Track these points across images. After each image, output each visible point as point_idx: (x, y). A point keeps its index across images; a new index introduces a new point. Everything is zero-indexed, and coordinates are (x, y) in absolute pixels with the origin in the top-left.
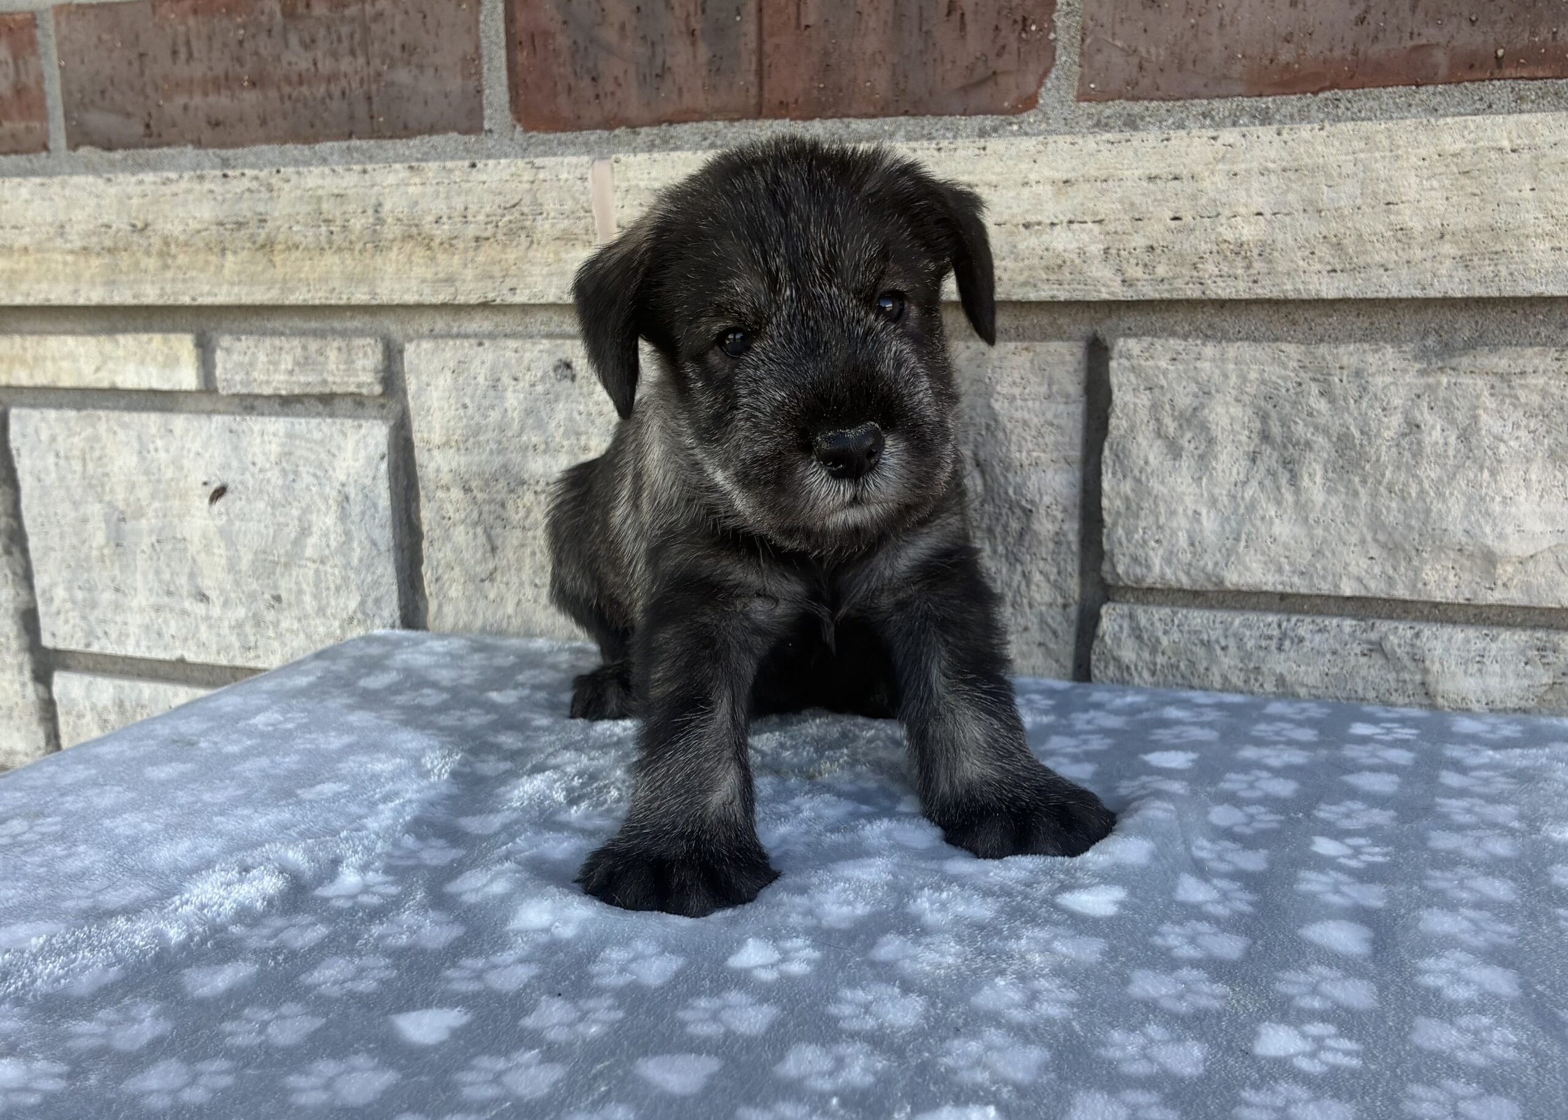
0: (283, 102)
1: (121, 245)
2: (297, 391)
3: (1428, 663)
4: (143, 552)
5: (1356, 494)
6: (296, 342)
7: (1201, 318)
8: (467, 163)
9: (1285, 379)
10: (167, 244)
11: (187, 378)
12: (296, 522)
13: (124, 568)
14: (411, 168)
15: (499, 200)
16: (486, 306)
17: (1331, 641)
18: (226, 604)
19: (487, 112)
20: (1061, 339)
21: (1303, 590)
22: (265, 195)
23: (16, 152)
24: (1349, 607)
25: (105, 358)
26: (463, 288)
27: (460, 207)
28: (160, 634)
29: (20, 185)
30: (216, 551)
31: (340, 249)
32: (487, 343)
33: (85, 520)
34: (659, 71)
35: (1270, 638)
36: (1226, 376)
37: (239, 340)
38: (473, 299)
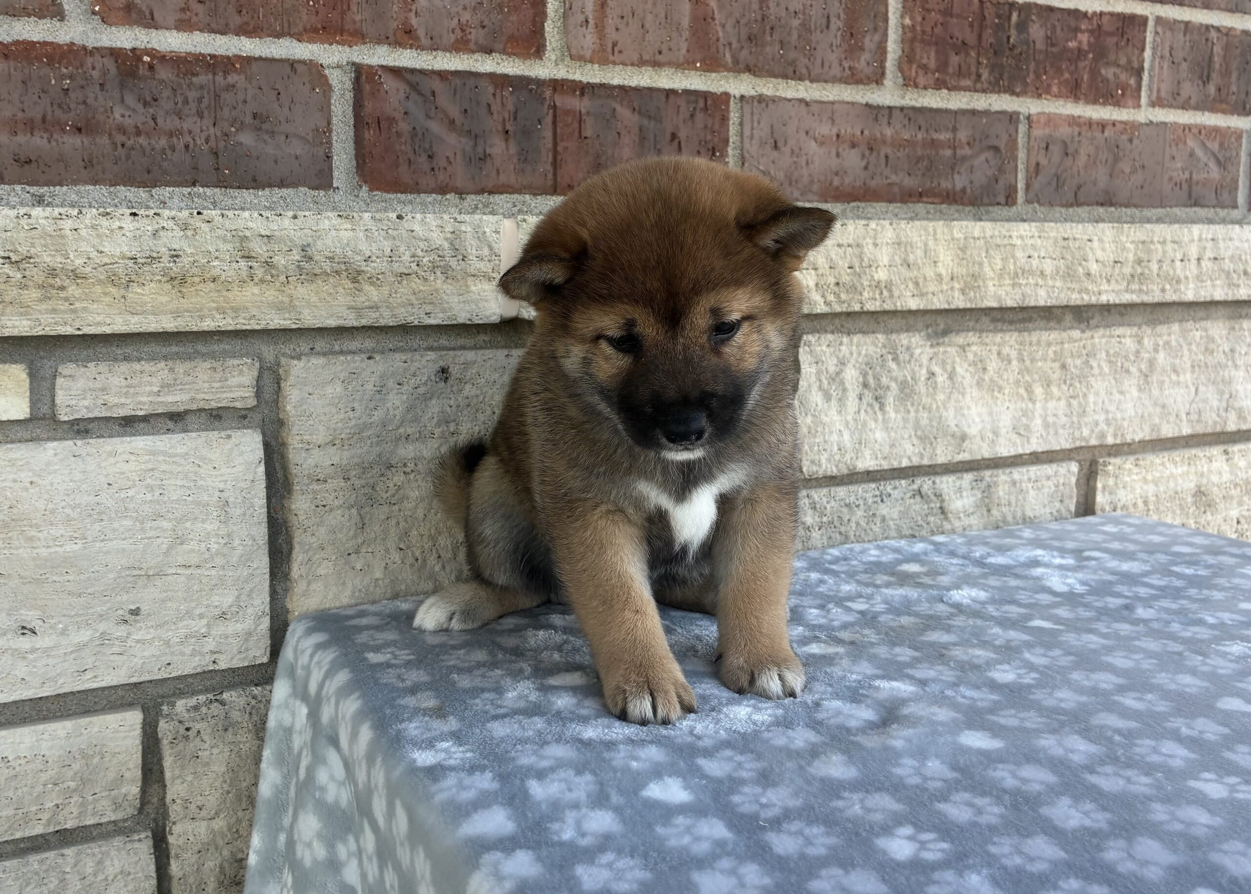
0: (116, 149)
8: (394, 216)
10: (54, 276)
14: (341, 216)
15: (423, 245)
17: (900, 493)
19: (336, 174)
21: (886, 467)
22: (179, 233)
26: (386, 314)
27: (387, 249)
31: (262, 282)
32: (377, 357)
34: (482, 156)
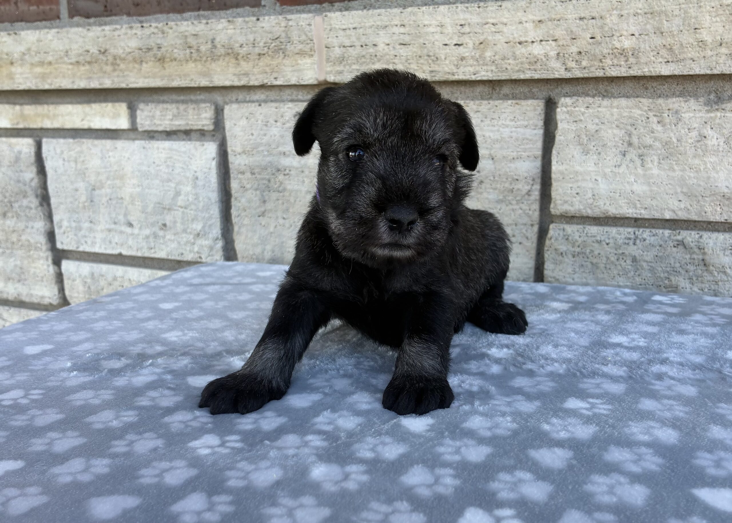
1: (93, 60)
2: (174, 129)
3: (706, 250)
4: (103, 204)
5: (674, 170)
6: (174, 105)
7: (601, 87)
8: (255, 19)
9: (641, 115)
10: (115, 59)
11: (123, 123)
12: (173, 189)
13: (94, 212)
14: (229, 21)
15: (270, 36)
16: (263, 87)
17: (659, 240)
18: (140, 228)
20: (533, 98)
21: (646, 217)
22: (160, 35)
23: (45, 20)
24: (667, 225)
25: (86, 115)
26: (253, 78)
27: (252, 39)
28: (110, 242)
29: (48, 33)
30: (137, 203)
31: (196, 60)
32: (263, 104)
33: (77, 190)
35: (630, 239)
36: (612, 115)
37: (148, 105)
38: (257, 83)
